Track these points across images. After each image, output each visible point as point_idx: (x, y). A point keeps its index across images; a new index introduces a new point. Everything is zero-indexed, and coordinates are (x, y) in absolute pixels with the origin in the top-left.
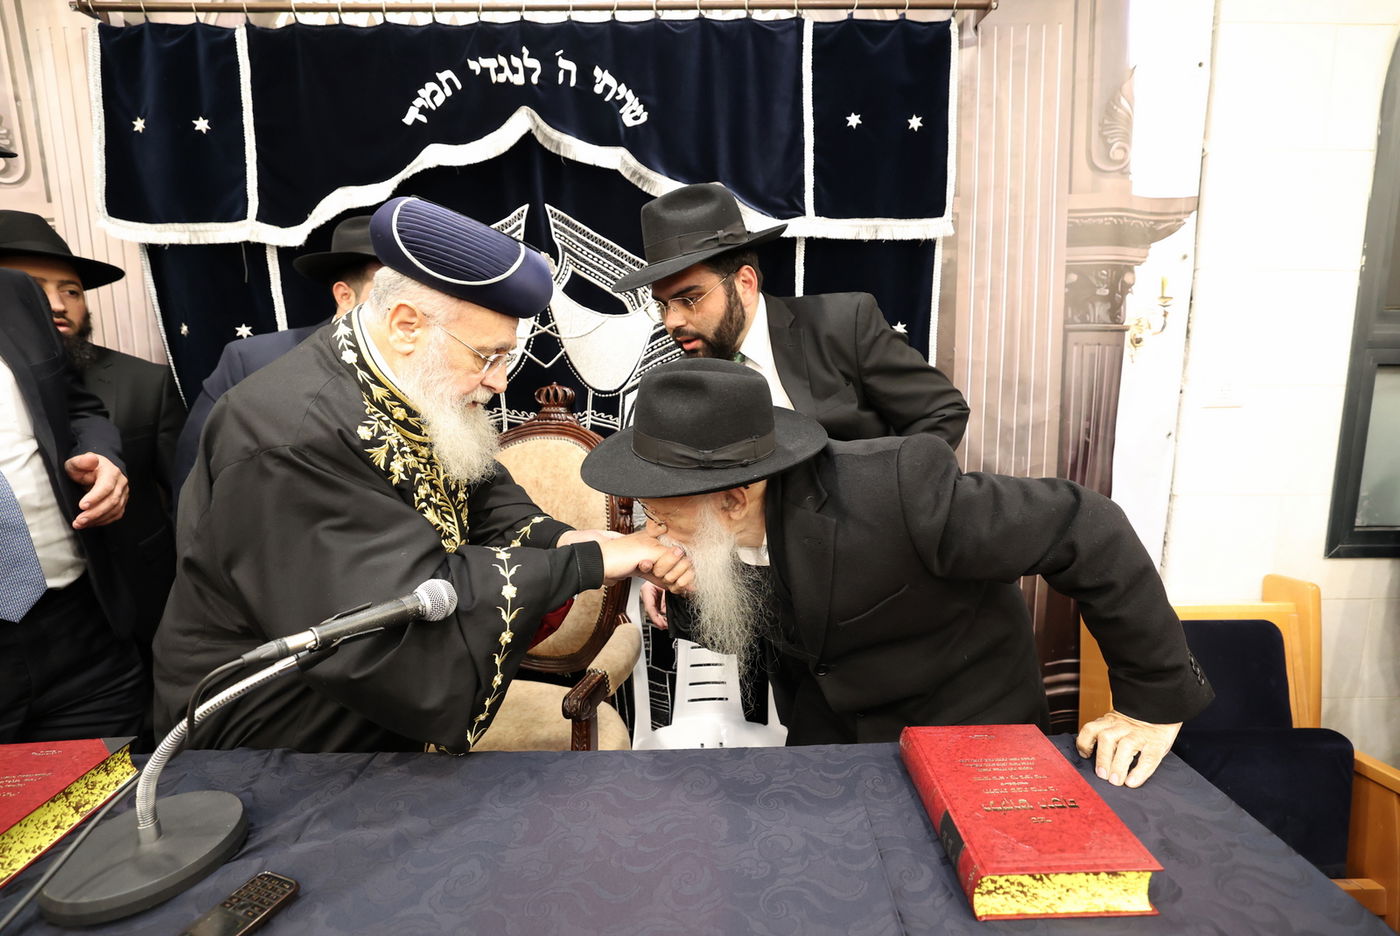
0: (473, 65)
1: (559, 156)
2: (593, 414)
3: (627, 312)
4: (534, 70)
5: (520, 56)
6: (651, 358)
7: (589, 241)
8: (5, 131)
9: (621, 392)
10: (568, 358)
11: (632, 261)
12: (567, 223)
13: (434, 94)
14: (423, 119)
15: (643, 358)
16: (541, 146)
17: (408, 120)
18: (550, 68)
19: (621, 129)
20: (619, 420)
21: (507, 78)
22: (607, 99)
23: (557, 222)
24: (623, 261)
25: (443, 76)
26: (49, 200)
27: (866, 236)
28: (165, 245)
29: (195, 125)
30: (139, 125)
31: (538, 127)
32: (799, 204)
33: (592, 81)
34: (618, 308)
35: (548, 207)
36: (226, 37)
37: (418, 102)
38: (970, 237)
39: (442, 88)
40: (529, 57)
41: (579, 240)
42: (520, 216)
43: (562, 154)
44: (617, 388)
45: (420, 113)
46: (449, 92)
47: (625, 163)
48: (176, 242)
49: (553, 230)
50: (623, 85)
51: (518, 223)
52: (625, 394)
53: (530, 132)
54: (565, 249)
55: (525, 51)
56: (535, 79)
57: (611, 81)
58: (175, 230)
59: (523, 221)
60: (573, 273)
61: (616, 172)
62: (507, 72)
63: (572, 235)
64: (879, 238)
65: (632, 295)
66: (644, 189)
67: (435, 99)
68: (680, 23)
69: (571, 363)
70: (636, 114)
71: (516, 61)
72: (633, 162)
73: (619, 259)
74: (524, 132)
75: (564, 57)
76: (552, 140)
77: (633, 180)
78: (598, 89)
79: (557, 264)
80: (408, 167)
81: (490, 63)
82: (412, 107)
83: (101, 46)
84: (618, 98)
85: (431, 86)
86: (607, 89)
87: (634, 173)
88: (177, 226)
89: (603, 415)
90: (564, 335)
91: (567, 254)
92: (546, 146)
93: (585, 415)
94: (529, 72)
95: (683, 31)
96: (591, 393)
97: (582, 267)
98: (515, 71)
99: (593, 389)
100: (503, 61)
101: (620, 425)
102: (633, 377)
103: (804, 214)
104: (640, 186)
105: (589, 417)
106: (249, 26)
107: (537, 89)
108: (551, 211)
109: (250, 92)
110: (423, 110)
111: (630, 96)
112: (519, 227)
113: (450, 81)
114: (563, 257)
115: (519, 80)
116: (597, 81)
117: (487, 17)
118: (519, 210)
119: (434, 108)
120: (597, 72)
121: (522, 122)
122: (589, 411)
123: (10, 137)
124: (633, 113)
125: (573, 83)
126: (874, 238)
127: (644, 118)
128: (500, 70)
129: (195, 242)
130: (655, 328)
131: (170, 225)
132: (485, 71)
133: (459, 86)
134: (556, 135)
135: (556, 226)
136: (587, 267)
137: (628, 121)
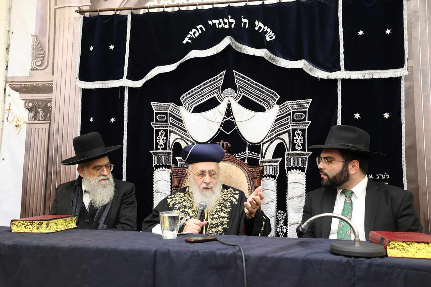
0: (210, 22)
1: (241, 53)
2: (249, 153)
3: (266, 111)
4: (233, 23)
5: (228, 19)
6: (275, 129)
7: (251, 84)
8: (43, 52)
9: (261, 143)
10: (238, 130)
11: (268, 91)
12: (242, 77)
13: (195, 33)
14: (190, 41)
15: (271, 129)
16: (234, 49)
17: (184, 42)
18: (239, 22)
19: (265, 42)
20: (260, 155)
21: (222, 26)
22: (260, 31)
23: (237, 77)
24: (264, 91)
25: (198, 27)
26: (53, 74)
27: (367, 77)
28: (94, 89)
29: (110, 47)
30: (92, 48)
31: (233, 43)
32: (338, 66)
33: (255, 26)
34: (261, 109)
35: (234, 71)
36: (124, 18)
37: (189, 36)
38: (419, 75)
39: (198, 31)
40: (231, 19)
41: (247, 83)
42: (222, 75)
43: (242, 52)
44: (260, 141)
45: (189, 40)
46: (200, 32)
47: (266, 54)
48: (98, 87)
49: (236, 80)
50: (266, 26)
51: (221, 77)
52: (264, 144)
53: (230, 45)
54: (240, 87)
55: (230, 17)
56: (233, 26)
57: (262, 25)
58: (98, 84)
59: (223, 77)
60: (243, 95)
61: (263, 58)
62: (223, 24)
63: (243, 81)
64: (374, 78)
65: (268, 104)
66: (274, 63)
67: (195, 35)
68: (289, 3)
69: (239, 132)
70: (272, 36)
71: (226, 20)
72: (269, 54)
73: (263, 90)
74: (228, 44)
75: (244, 18)
76: (238, 47)
77: (269, 60)
78: (257, 28)
79: (236, 93)
80: (183, 58)
81: (217, 22)
82: (186, 38)
83: (83, 24)
84: (264, 31)
85: (194, 30)
86: (260, 28)
87: (270, 58)
88: (99, 82)
89: (253, 153)
90: (237, 120)
91: (241, 89)
92: (236, 49)
93: (245, 153)
94: (230, 24)
95: (290, 6)
96: (248, 144)
97: (247, 93)
98: (225, 24)
99: (249, 142)
100: (221, 20)
101: (261, 157)
102: (267, 137)
103: (341, 70)
104: (272, 63)
105: (247, 154)
106: (132, 14)
107: (233, 29)
108: (235, 73)
109: (129, 35)
110: (190, 39)
111: (269, 30)
112: (221, 79)
113: (201, 28)
114: (239, 90)
115: (227, 27)
116: (256, 25)
117: (215, 6)
118: (222, 73)
119: (194, 37)
120: (257, 22)
121: (227, 41)
122: (247, 152)
123: (44, 54)
124: (270, 36)
125: (247, 26)
126: (371, 78)
127: (274, 37)
128: (220, 23)
129: (104, 87)
130: (277, 117)
131: (97, 82)
132: (214, 24)
133: (204, 30)
134: (240, 45)
135: (237, 78)
136: (249, 93)
137: (268, 39)
